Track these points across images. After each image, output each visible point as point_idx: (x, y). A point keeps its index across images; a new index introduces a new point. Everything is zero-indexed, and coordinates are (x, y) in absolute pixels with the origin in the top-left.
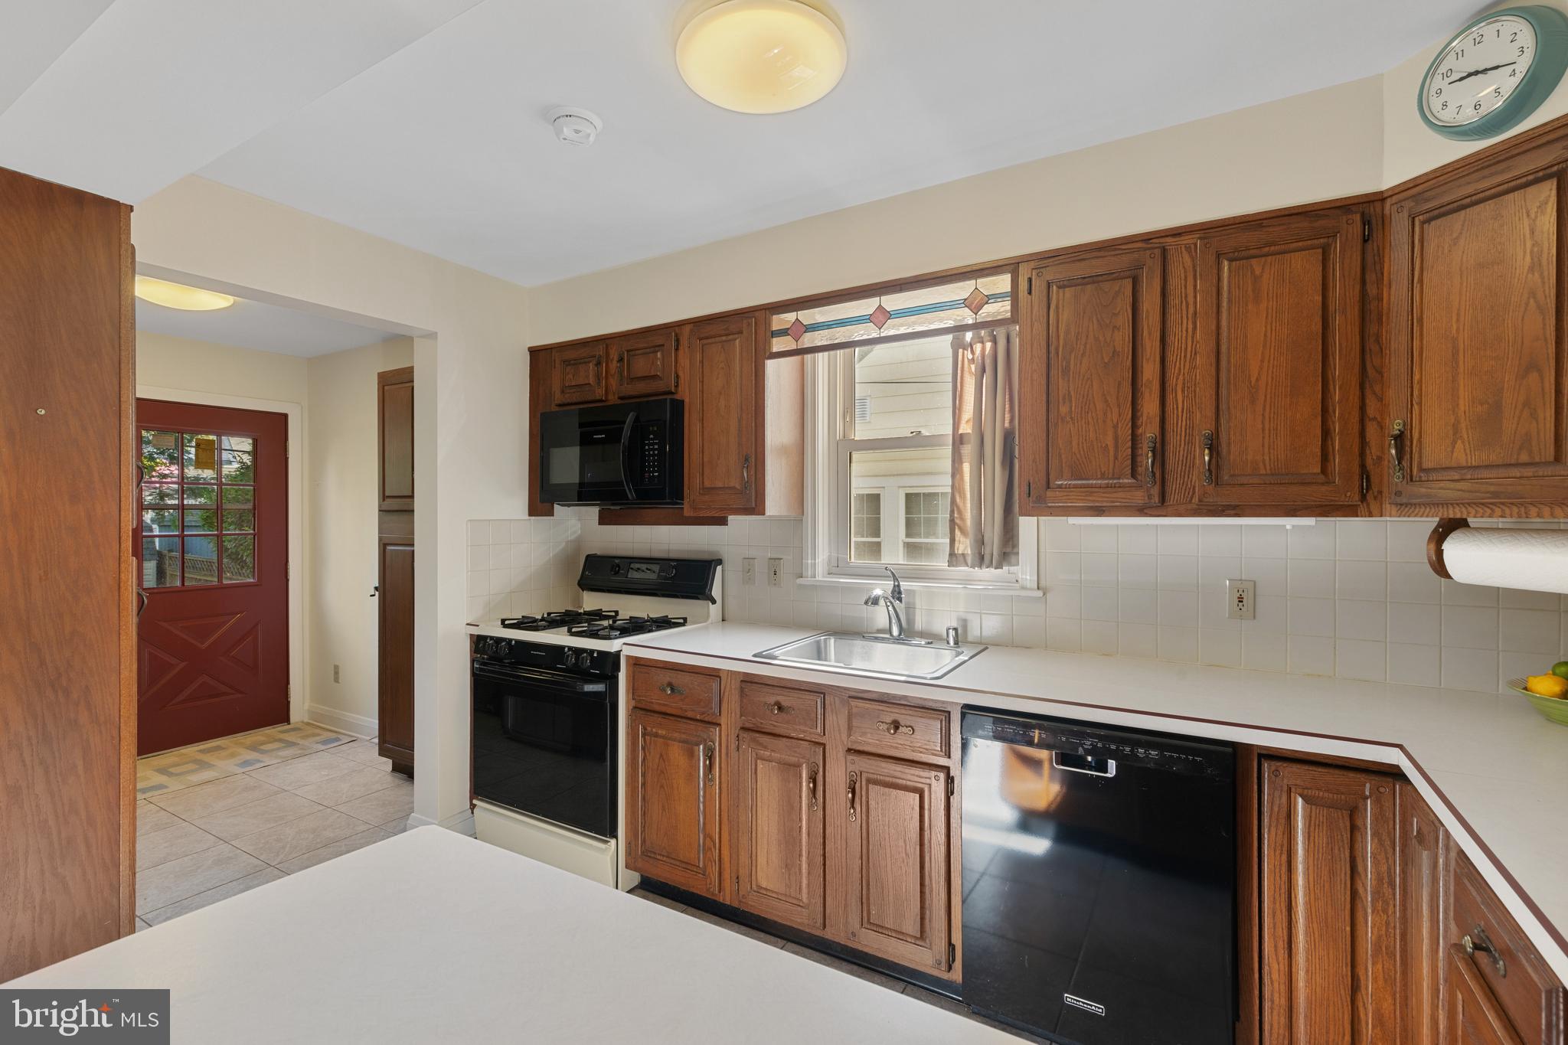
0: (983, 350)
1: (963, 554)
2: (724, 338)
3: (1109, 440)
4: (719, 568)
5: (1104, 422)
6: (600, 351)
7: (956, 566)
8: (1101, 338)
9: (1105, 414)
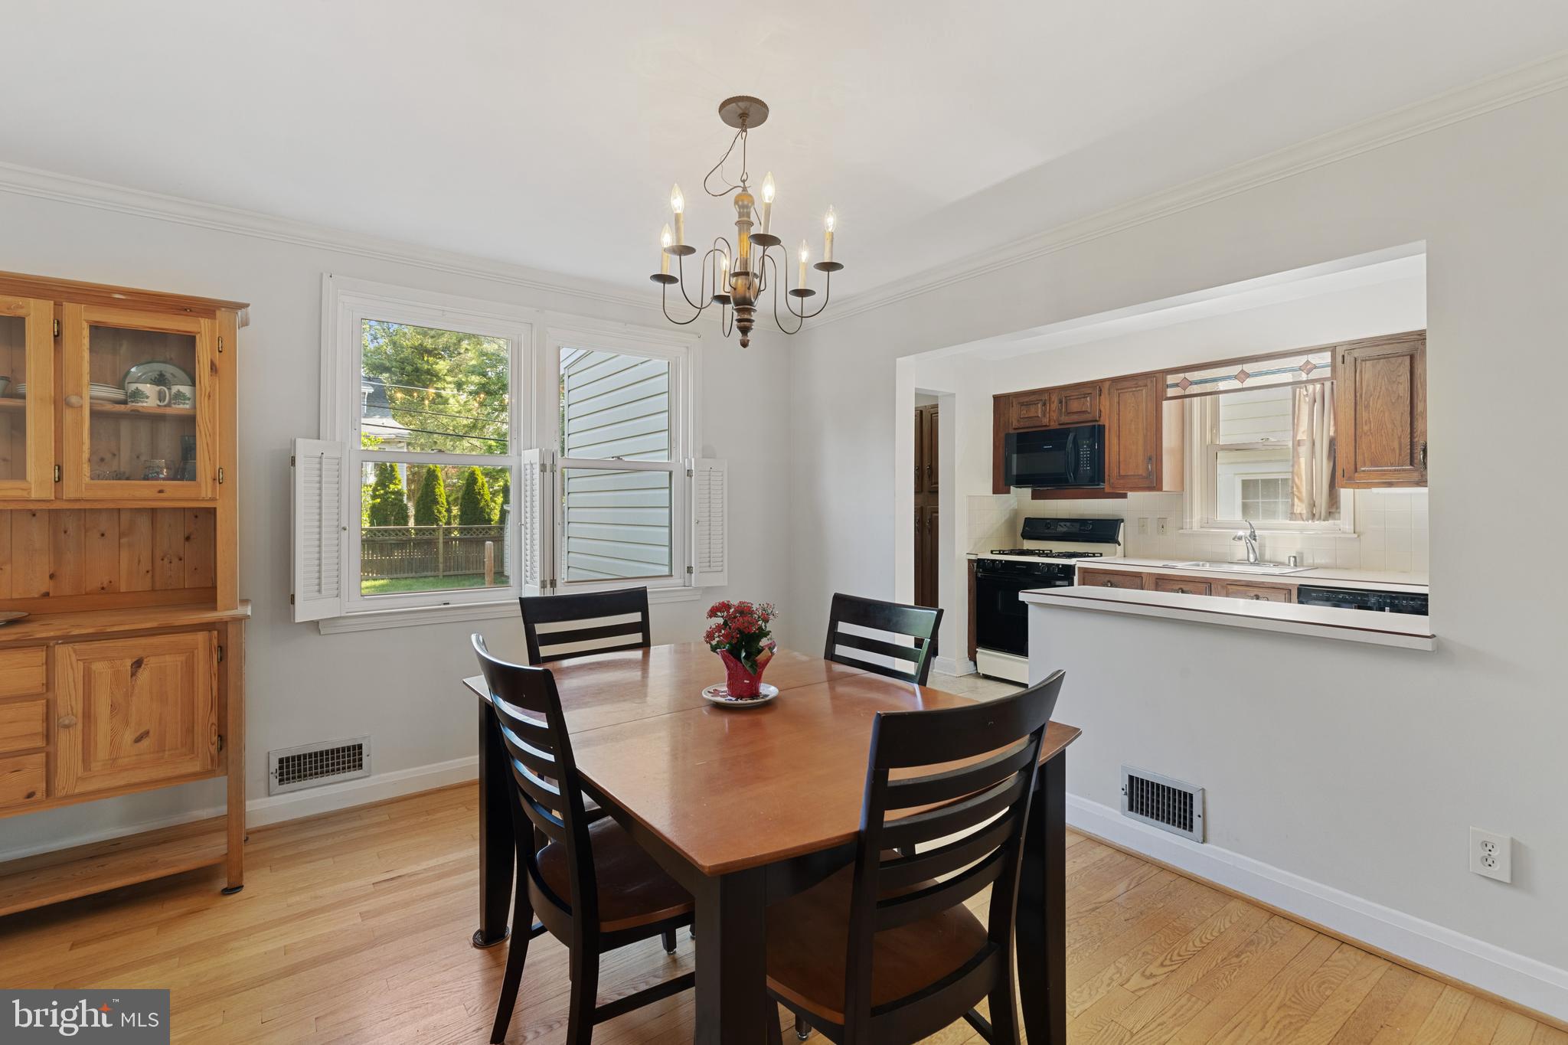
0: (1314, 390)
1: (1300, 514)
2: (1134, 389)
3: (1396, 445)
4: (1122, 524)
5: (1393, 435)
6: (1046, 396)
7: (1295, 520)
8: (1390, 388)
9: (1393, 431)
